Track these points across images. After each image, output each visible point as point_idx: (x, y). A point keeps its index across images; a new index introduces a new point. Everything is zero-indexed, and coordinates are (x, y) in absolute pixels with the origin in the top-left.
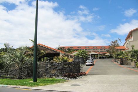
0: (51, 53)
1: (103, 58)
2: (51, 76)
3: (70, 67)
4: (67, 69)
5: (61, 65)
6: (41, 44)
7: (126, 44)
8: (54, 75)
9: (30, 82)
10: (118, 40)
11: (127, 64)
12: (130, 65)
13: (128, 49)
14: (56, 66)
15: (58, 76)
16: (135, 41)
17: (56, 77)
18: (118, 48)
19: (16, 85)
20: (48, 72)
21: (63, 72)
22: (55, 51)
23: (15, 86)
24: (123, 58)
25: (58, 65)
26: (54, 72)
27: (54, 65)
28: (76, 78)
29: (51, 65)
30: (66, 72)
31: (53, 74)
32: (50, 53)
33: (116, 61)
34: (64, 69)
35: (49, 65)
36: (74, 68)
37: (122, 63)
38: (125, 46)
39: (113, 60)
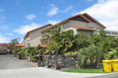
1: (4, 54)
7: (24, 42)
10: (18, 38)
11: (24, 59)
12: (27, 59)
13: (26, 46)
16: (31, 40)
18: (17, 45)
24: (21, 53)
33: (15, 57)
37: (20, 58)
39: (13, 55)
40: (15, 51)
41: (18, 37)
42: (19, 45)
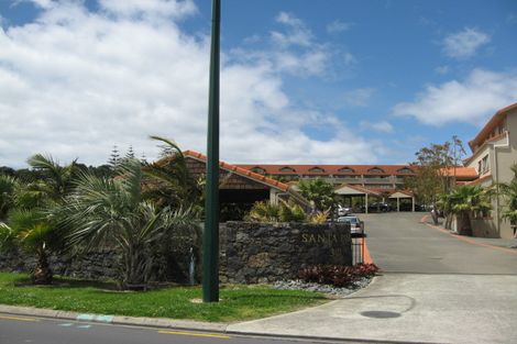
0: (238, 187)
1: (383, 209)
2: (249, 279)
3: (321, 244)
4: (312, 250)
5: (290, 235)
6: (194, 154)
7: (480, 158)
8: (262, 275)
9: (193, 301)
10: (452, 141)
12: (497, 236)
13: (490, 177)
14: (271, 240)
15: (280, 277)
16: (514, 149)
17: (270, 282)
18: (452, 172)
19: (150, 316)
20: (238, 261)
21: (298, 262)
22: (251, 182)
23: (149, 321)
24: (473, 208)
25: (276, 236)
26: (261, 261)
27: (263, 235)
28: (355, 287)
29: (251, 236)
30: (309, 263)
31: (260, 272)
32: (232, 187)
34: (300, 250)
35: (239, 236)
36: (335, 246)
37: (467, 230)
38: (475, 165)
40: (445, 199)
41: (454, 137)
42: (461, 172)
